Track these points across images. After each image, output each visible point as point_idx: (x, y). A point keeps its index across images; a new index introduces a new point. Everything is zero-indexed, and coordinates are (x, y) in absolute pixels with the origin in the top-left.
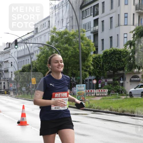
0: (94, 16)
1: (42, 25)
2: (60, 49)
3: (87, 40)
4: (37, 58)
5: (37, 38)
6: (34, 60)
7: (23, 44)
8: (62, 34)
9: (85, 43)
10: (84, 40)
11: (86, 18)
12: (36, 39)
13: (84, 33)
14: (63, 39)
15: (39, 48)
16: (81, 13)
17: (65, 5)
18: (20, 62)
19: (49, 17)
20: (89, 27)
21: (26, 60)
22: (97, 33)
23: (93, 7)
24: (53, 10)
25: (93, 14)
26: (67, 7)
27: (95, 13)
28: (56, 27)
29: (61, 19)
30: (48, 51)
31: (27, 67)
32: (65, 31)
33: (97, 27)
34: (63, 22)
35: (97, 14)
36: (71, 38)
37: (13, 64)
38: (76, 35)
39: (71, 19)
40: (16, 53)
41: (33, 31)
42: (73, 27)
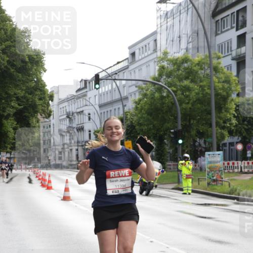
0: (237, 30)
1: (143, 48)
2: (175, 89)
3: (224, 73)
4: (134, 106)
5: (135, 71)
6: (130, 109)
7: (108, 81)
8: (178, 62)
9: (221, 78)
10: (219, 72)
11: (222, 32)
12: (133, 72)
13: (220, 60)
14: (180, 71)
15: (137, 89)
16: (214, 25)
17: (184, 11)
18: (104, 113)
19: (155, 33)
20: (229, 49)
21: (115, 109)
22: (243, 60)
23: (235, 14)
24: (162, 20)
25: (235, 25)
26: (187, 14)
27: (240, 23)
28: (168, 50)
29: (176, 35)
30: (153, 94)
32: (184, 57)
33: (243, 49)
34: (180, 41)
35: (244, 25)
36: (195, 68)
37: (91, 117)
38: (204, 63)
39: (196, 35)
40: (97, 97)
41: (127, 59)
42: (200, 49)
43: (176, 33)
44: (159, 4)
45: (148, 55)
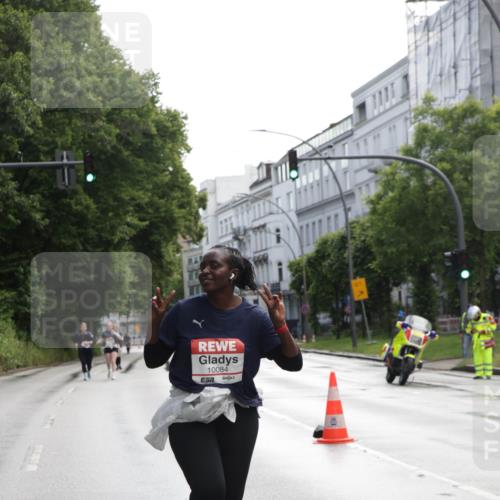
1: (380, 93)
4: (368, 209)
5: (365, 141)
6: (358, 217)
7: (314, 162)
8: (455, 116)
12: (362, 143)
14: (460, 135)
15: (372, 174)
17: (461, 13)
19: (405, 62)
21: (329, 218)
24: (419, 35)
26: (469, 19)
28: (434, 94)
29: (448, 61)
30: (407, 181)
31: (333, 241)
32: (466, 105)
34: (456, 73)
37: (282, 236)
39: (489, 59)
40: (292, 196)
41: (350, 117)
42: (496, 88)
43: (448, 59)
44: (411, 4)
45: (392, 108)
